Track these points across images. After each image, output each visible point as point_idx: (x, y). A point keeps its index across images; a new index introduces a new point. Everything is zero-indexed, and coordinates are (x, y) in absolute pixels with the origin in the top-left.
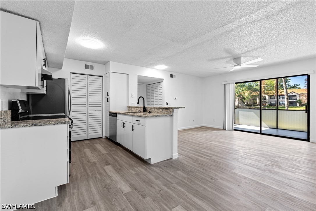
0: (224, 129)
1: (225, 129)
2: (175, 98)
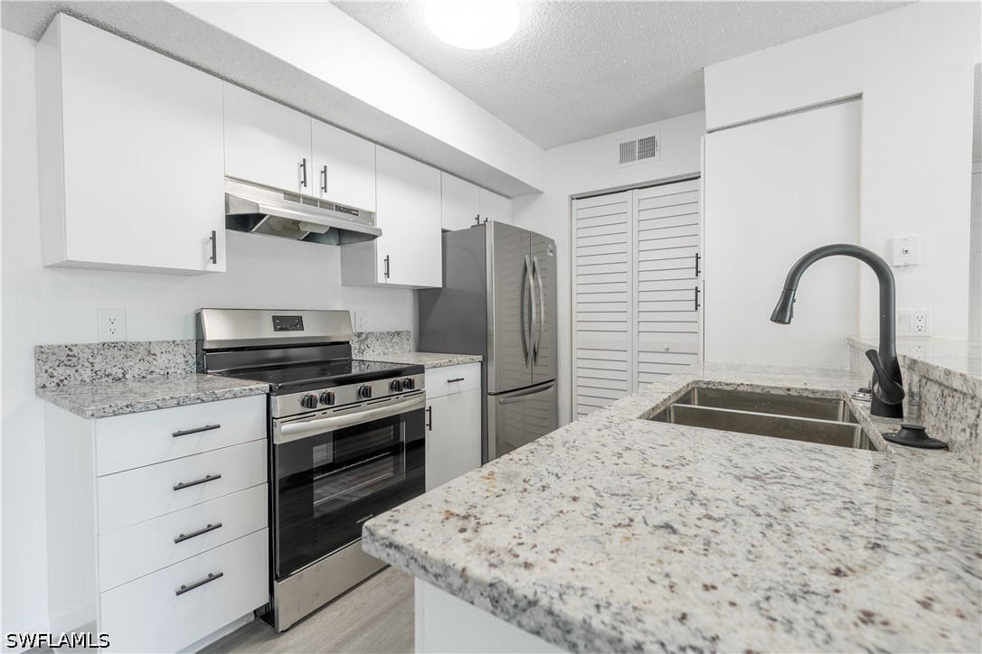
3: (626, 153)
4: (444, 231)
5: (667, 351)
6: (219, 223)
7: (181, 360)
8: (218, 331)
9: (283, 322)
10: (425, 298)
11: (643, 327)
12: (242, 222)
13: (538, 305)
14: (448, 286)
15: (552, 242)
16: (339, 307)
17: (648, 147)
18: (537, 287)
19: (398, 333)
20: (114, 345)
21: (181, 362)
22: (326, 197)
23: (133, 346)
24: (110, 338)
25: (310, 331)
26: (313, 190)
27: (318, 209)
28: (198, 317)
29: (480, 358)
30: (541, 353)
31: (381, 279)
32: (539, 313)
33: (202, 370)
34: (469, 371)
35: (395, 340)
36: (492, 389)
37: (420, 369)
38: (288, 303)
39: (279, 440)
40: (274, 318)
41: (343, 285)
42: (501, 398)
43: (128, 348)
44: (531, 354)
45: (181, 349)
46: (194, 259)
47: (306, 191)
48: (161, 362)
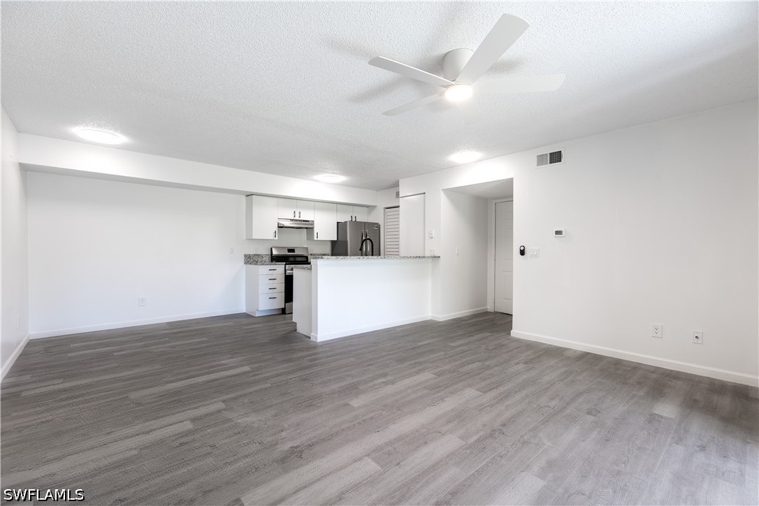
2: (558, 233)
4: (338, 222)
6: (276, 228)
8: (275, 252)
9: (290, 250)
10: (333, 242)
12: (280, 227)
14: (339, 239)
15: (378, 224)
16: (305, 246)
20: (256, 255)
21: (267, 259)
22: (301, 219)
25: (297, 253)
26: (297, 218)
27: (294, 222)
28: (271, 249)
31: (315, 239)
33: (272, 261)
38: (291, 246)
40: (288, 250)
41: (305, 240)
43: (258, 255)
45: (268, 256)
46: (271, 237)
47: (295, 219)
48: (264, 259)
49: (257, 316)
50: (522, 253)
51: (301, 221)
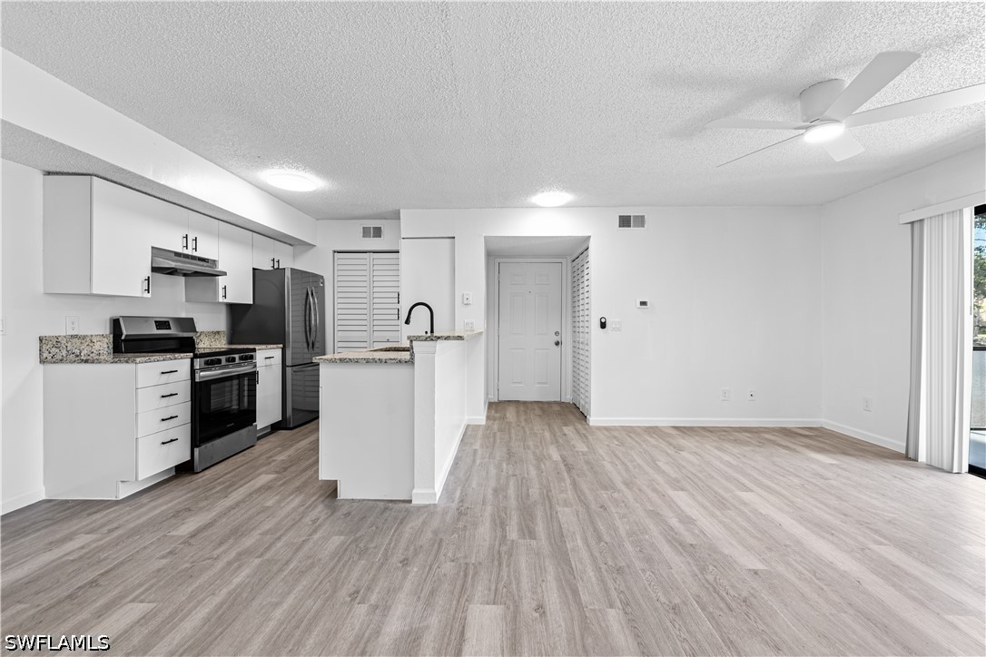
0: (908, 457)
1: (916, 460)
2: (643, 303)
3: (366, 232)
4: (254, 269)
5: (388, 341)
6: (148, 272)
7: (106, 346)
9: (160, 324)
11: (376, 328)
13: (315, 315)
14: (256, 302)
15: (322, 277)
16: (190, 316)
17: (378, 232)
18: (314, 303)
19: (218, 332)
20: (76, 336)
21: (104, 345)
22: (195, 254)
23: (84, 337)
24: (74, 333)
26: (189, 252)
27: (182, 259)
28: (116, 321)
29: (281, 346)
30: (317, 345)
31: (221, 299)
32: (316, 320)
34: (276, 352)
35: (216, 337)
36: (289, 362)
37: (254, 350)
38: (165, 313)
39: (197, 380)
40: (156, 322)
41: (187, 301)
42: (295, 368)
44: (311, 345)
45: (106, 340)
46: (137, 290)
47: (186, 252)
48: (97, 346)
49: (121, 497)
50: (603, 325)
51: (193, 258)
